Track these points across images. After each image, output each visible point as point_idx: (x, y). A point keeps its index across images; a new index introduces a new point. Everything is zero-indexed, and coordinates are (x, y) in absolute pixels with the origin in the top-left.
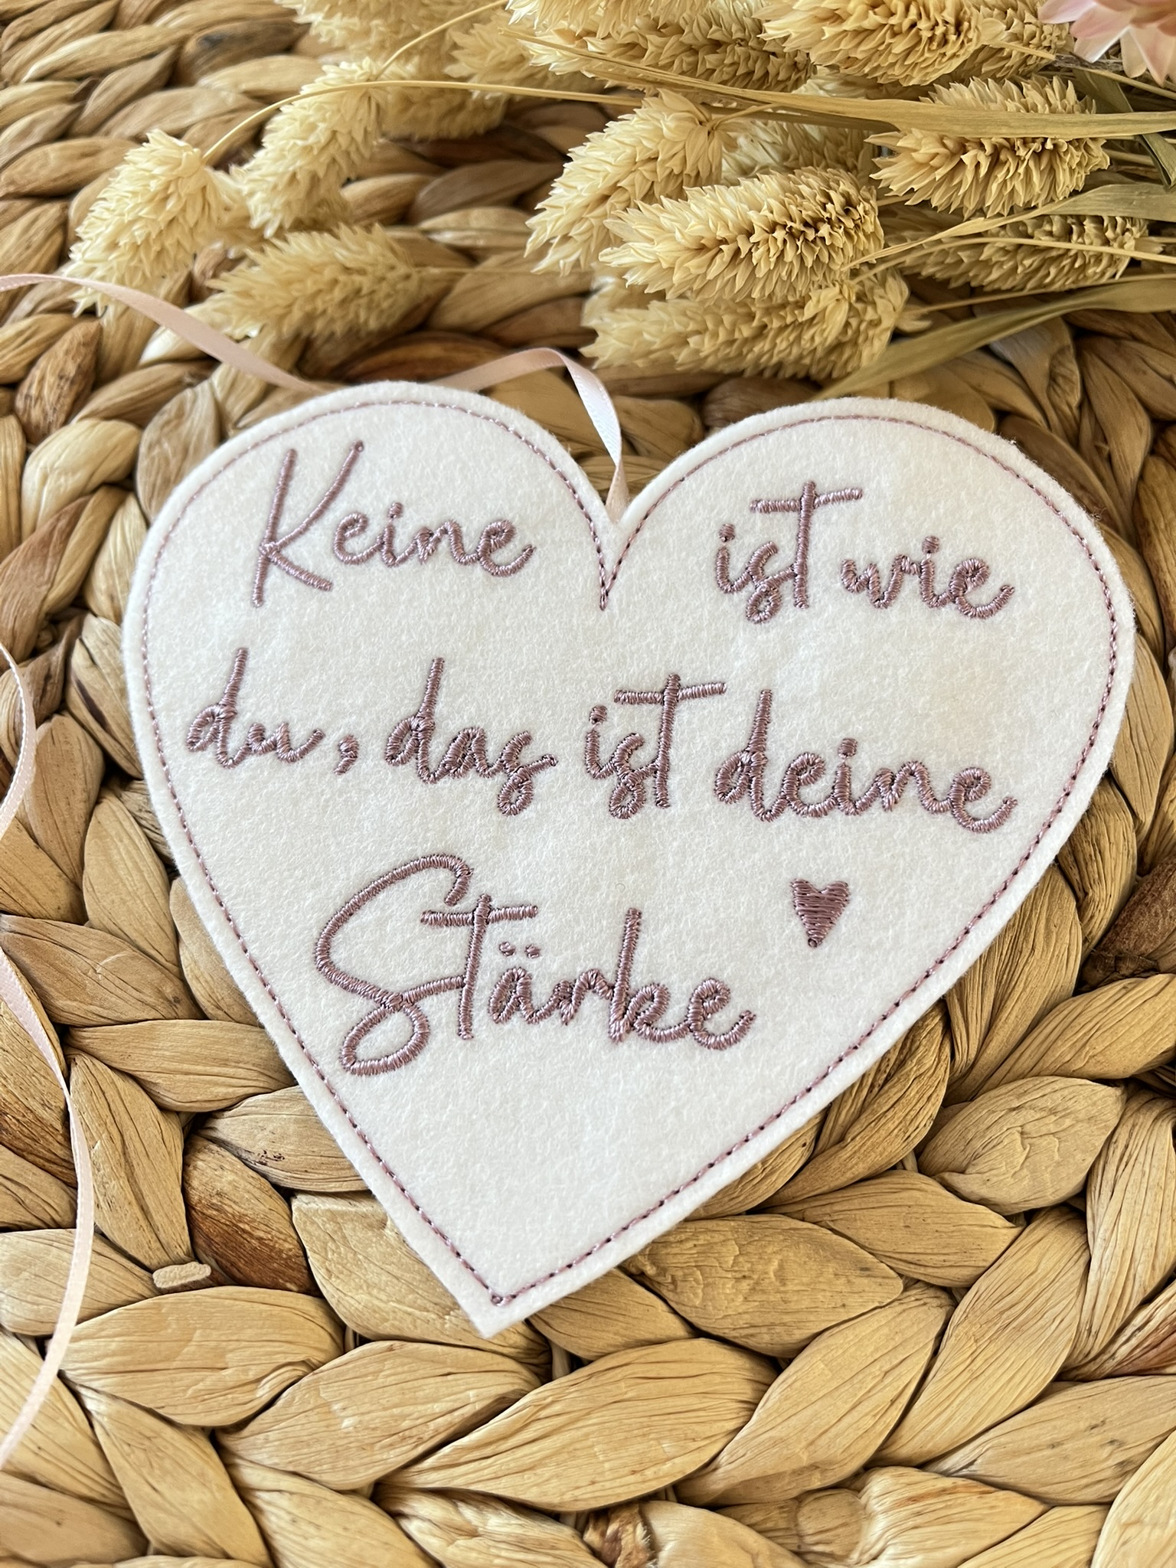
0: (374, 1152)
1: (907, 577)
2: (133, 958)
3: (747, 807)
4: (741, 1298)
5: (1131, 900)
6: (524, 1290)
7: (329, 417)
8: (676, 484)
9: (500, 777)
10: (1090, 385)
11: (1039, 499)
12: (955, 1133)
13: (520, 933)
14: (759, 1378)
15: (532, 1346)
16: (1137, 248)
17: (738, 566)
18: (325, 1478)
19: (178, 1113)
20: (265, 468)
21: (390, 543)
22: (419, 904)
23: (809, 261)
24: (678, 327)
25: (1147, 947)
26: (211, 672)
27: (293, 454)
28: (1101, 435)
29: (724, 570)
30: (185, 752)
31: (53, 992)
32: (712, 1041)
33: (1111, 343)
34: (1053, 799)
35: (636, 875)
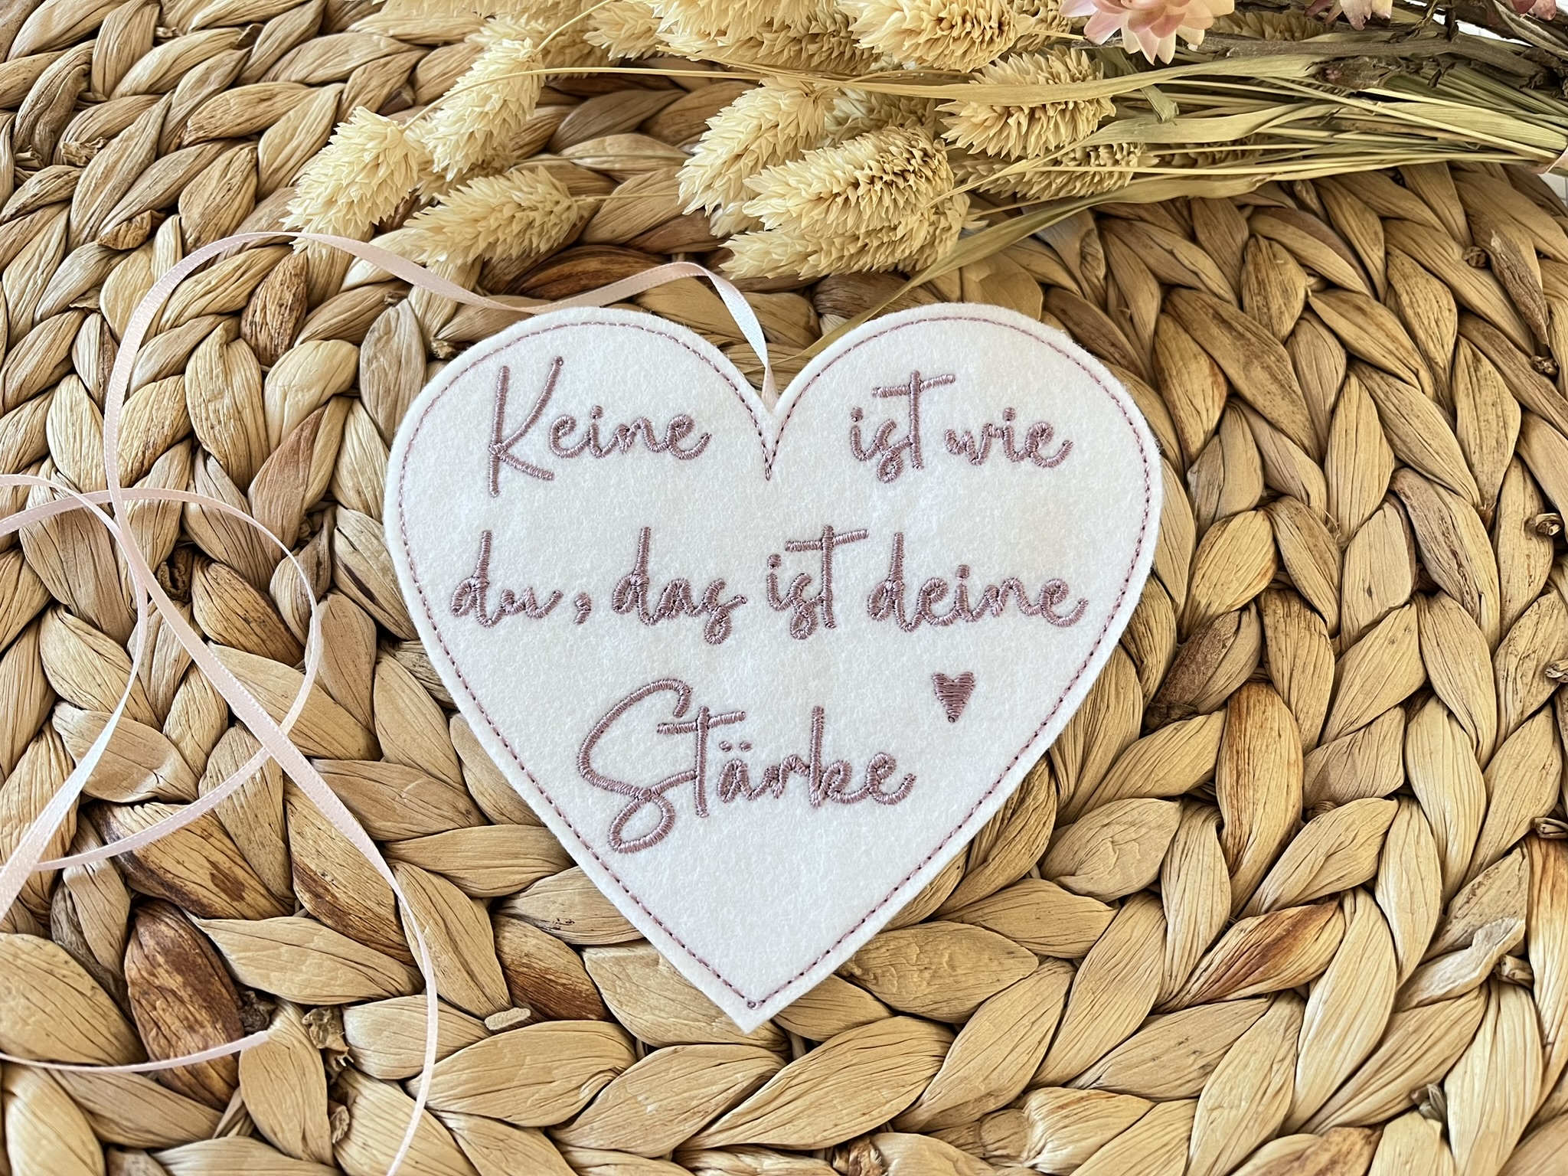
0: (644, 909)
1: (993, 440)
2: (429, 783)
3: (893, 623)
4: (925, 983)
5: (1176, 663)
6: (770, 996)
7: (531, 338)
9: (704, 616)
10: (1112, 260)
11: (1085, 373)
12: (1065, 848)
13: (734, 733)
14: (944, 1039)
15: (777, 1038)
16: (1139, 165)
17: (867, 440)
18: (640, 1149)
19: (481, 899)
20: (485, 381)
21: (596, 439)
22: (655, 719)
23: (901, 203)
24: (799, 248)
25: (1189, 697)
26: (464, 552)
27: (506, 369)
28: (1124, 301)
29: (857, 443)
30: (451, 617)
31: (369, 815)
32: (886, 798)
33: (1124, 223)
34: (1113, 597)
35: (817, 681)
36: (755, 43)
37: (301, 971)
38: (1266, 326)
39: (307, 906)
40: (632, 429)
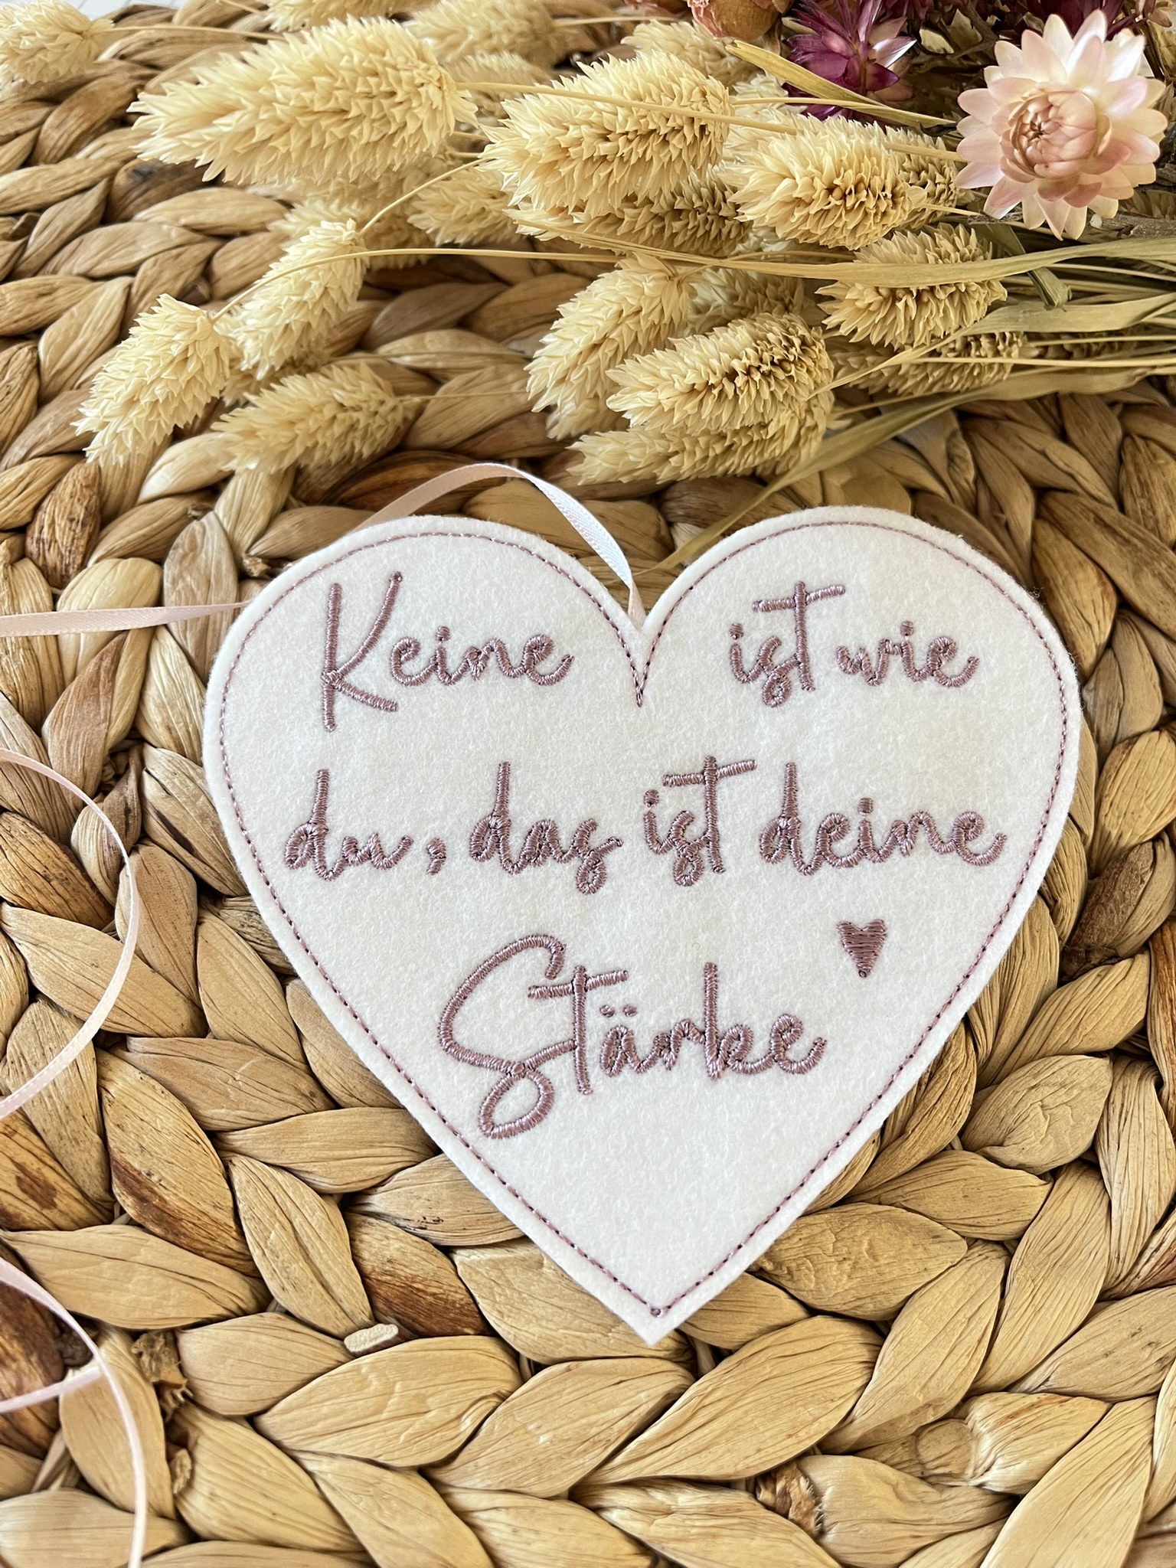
0: (524, 1202)
1: (891, 657)
2: (267, 1062)
3: (791, 866)
4: (845, 1278)
5: (1090, 902)
6: (676, 1301)
7: (364, 552)
8: (686, 593)
9: (575, 862)
10: (980, 462)
11: (987, 582)
12: (992, 1112)
13: (617, 996)
14: (870, 1341)
15: (681, 1348)
16: (1021, 355)
17: (749, 658)
18: (535, 1489)
19: (331, 1195)
20: (312, 602)
21: (443, 664)
22: (524, 982)
23: (780, 395)
24: (659, 449)
25: (1107, 939)
26: (298, 794)
27: (337, 587)
28: (998, 506)
29: (738, 663)
30: (286, 870)
31: (199, 1103)
32: (795, 1066)
33: (990, 423)
34: (1034, 831)
35: (707, 934)
36: (612, 220)
37: (127, 1290)
38: (1152, 530)
39: (131, 1212)
40: (484, 652)
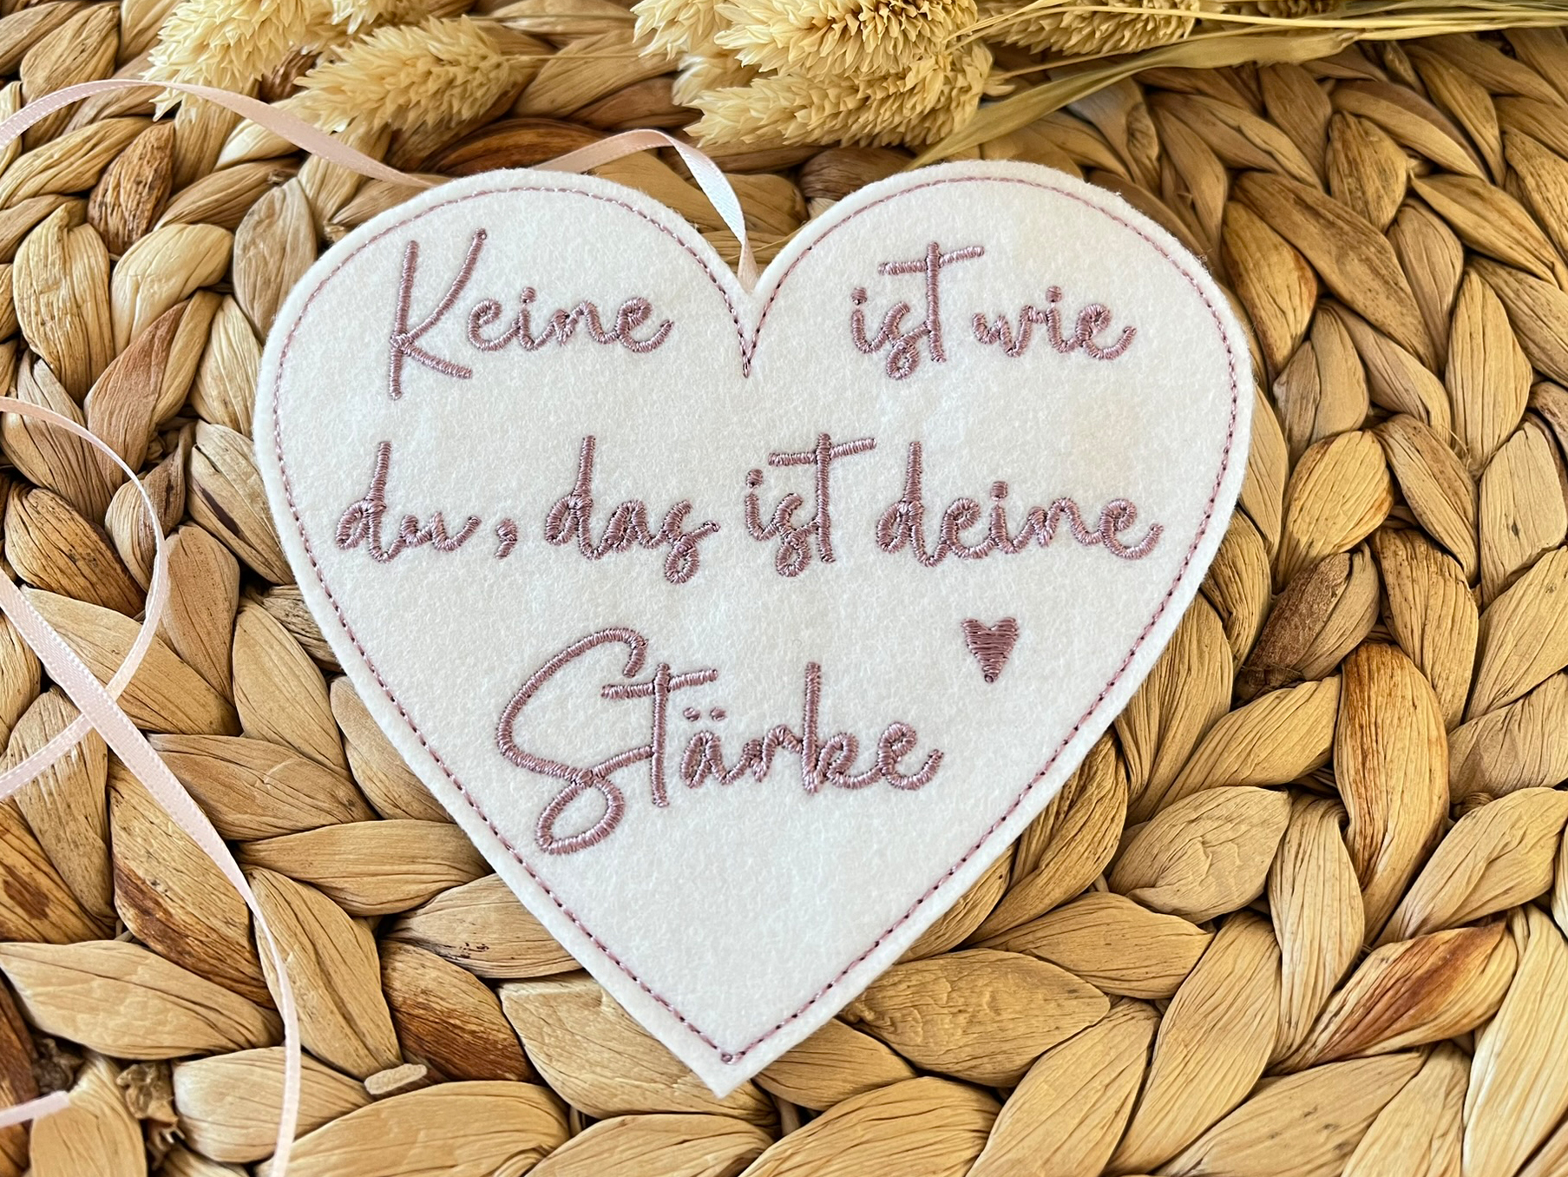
0: (583, 929)
1: (1035, 326)
2: (300, 765)
3: (910, 555)
4: (960, 1032)
5: (1271, 617)
6: (751, 1046)
7: (446, 207)
8: (803, 254)
9: (664, 547)
10: (1166, 138)
12: (1141, 850)
13: (703, 698)
14: (988, 1107)
15: (760, 1106)
16: (1203, 9)
17: (873, 326)
19: (366, 918)
20: (386, 261)
21: (526, 327)
22: (599, 678)
23: (913, 36)
24: (785, 103)
25: (1291, 659)
26: (354, 468)
27: (414, 245)
28: (1184, 185)
29: (860, 330)
30: (334, 549)
31: (220, 807)
32: (905, 782)
33: (1179, 97)
34: (1196, 521)
35: (811, 630)
37: (118, 1013)
38: (1361, 213)
39: (130, 925)
40: (573, 315)
